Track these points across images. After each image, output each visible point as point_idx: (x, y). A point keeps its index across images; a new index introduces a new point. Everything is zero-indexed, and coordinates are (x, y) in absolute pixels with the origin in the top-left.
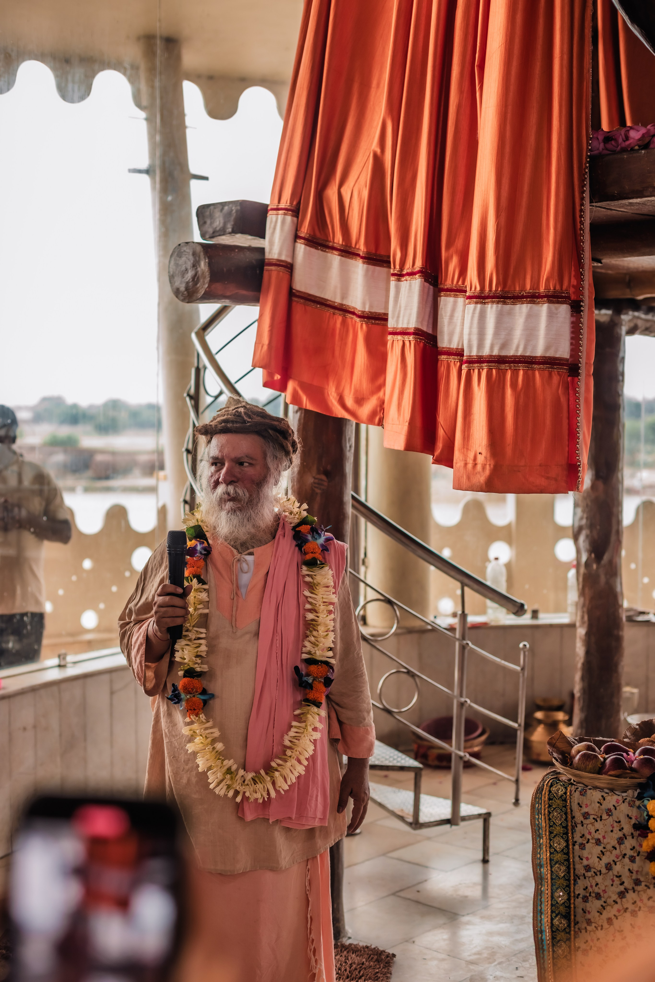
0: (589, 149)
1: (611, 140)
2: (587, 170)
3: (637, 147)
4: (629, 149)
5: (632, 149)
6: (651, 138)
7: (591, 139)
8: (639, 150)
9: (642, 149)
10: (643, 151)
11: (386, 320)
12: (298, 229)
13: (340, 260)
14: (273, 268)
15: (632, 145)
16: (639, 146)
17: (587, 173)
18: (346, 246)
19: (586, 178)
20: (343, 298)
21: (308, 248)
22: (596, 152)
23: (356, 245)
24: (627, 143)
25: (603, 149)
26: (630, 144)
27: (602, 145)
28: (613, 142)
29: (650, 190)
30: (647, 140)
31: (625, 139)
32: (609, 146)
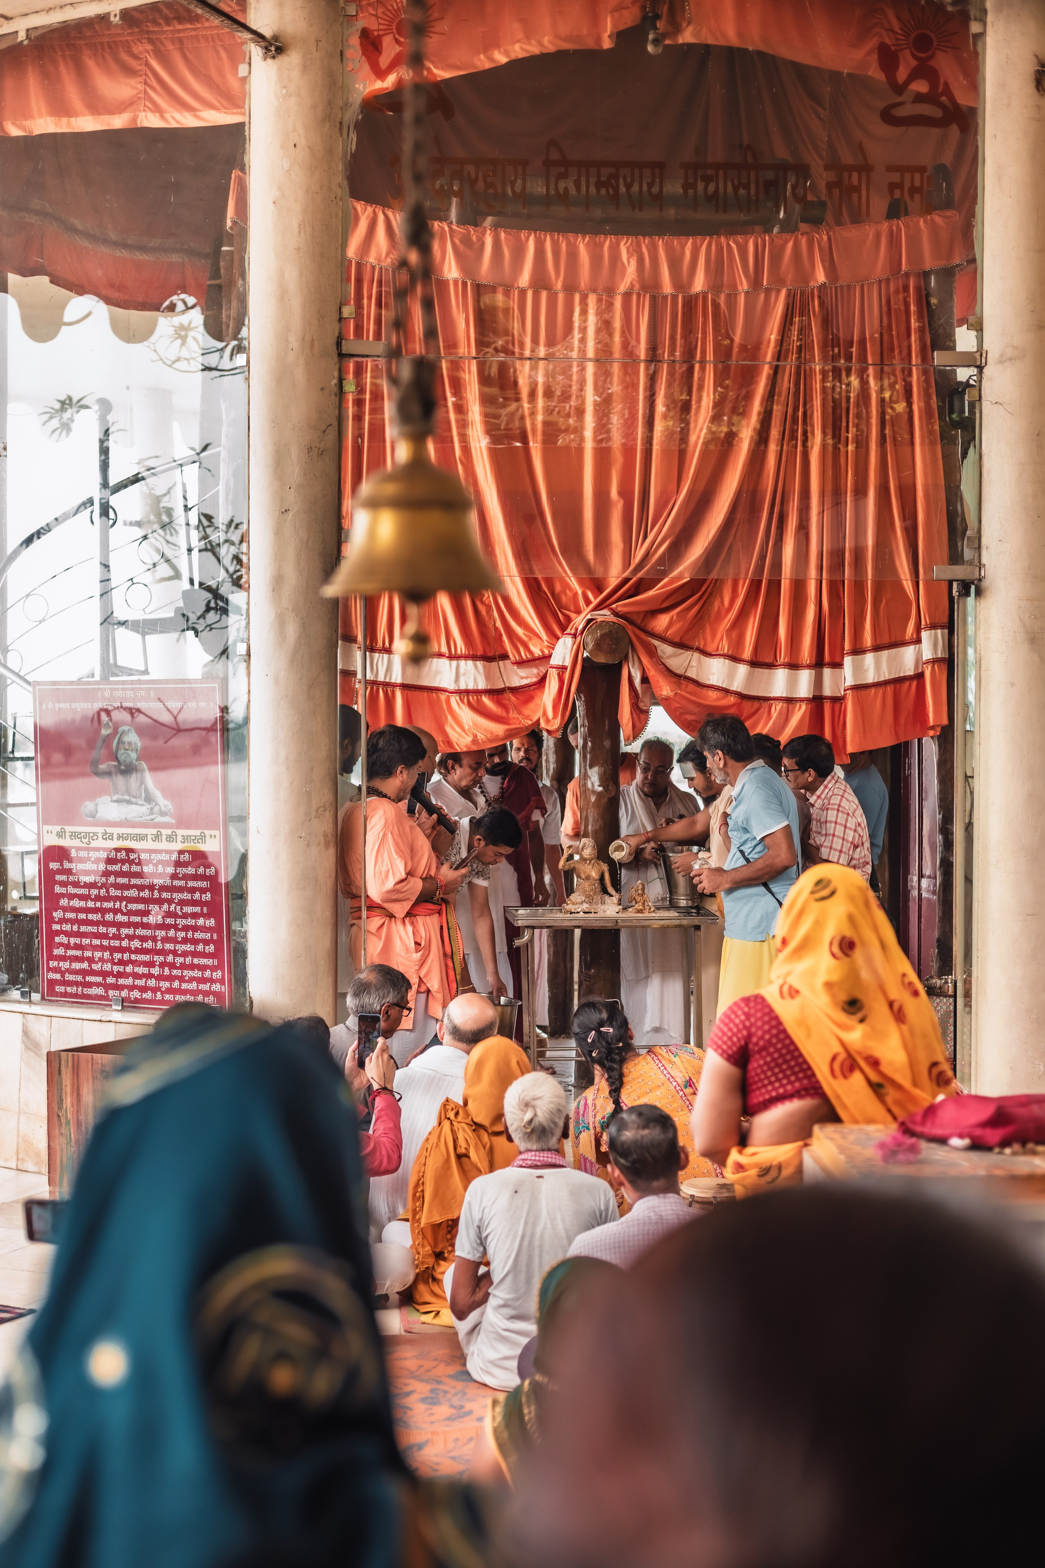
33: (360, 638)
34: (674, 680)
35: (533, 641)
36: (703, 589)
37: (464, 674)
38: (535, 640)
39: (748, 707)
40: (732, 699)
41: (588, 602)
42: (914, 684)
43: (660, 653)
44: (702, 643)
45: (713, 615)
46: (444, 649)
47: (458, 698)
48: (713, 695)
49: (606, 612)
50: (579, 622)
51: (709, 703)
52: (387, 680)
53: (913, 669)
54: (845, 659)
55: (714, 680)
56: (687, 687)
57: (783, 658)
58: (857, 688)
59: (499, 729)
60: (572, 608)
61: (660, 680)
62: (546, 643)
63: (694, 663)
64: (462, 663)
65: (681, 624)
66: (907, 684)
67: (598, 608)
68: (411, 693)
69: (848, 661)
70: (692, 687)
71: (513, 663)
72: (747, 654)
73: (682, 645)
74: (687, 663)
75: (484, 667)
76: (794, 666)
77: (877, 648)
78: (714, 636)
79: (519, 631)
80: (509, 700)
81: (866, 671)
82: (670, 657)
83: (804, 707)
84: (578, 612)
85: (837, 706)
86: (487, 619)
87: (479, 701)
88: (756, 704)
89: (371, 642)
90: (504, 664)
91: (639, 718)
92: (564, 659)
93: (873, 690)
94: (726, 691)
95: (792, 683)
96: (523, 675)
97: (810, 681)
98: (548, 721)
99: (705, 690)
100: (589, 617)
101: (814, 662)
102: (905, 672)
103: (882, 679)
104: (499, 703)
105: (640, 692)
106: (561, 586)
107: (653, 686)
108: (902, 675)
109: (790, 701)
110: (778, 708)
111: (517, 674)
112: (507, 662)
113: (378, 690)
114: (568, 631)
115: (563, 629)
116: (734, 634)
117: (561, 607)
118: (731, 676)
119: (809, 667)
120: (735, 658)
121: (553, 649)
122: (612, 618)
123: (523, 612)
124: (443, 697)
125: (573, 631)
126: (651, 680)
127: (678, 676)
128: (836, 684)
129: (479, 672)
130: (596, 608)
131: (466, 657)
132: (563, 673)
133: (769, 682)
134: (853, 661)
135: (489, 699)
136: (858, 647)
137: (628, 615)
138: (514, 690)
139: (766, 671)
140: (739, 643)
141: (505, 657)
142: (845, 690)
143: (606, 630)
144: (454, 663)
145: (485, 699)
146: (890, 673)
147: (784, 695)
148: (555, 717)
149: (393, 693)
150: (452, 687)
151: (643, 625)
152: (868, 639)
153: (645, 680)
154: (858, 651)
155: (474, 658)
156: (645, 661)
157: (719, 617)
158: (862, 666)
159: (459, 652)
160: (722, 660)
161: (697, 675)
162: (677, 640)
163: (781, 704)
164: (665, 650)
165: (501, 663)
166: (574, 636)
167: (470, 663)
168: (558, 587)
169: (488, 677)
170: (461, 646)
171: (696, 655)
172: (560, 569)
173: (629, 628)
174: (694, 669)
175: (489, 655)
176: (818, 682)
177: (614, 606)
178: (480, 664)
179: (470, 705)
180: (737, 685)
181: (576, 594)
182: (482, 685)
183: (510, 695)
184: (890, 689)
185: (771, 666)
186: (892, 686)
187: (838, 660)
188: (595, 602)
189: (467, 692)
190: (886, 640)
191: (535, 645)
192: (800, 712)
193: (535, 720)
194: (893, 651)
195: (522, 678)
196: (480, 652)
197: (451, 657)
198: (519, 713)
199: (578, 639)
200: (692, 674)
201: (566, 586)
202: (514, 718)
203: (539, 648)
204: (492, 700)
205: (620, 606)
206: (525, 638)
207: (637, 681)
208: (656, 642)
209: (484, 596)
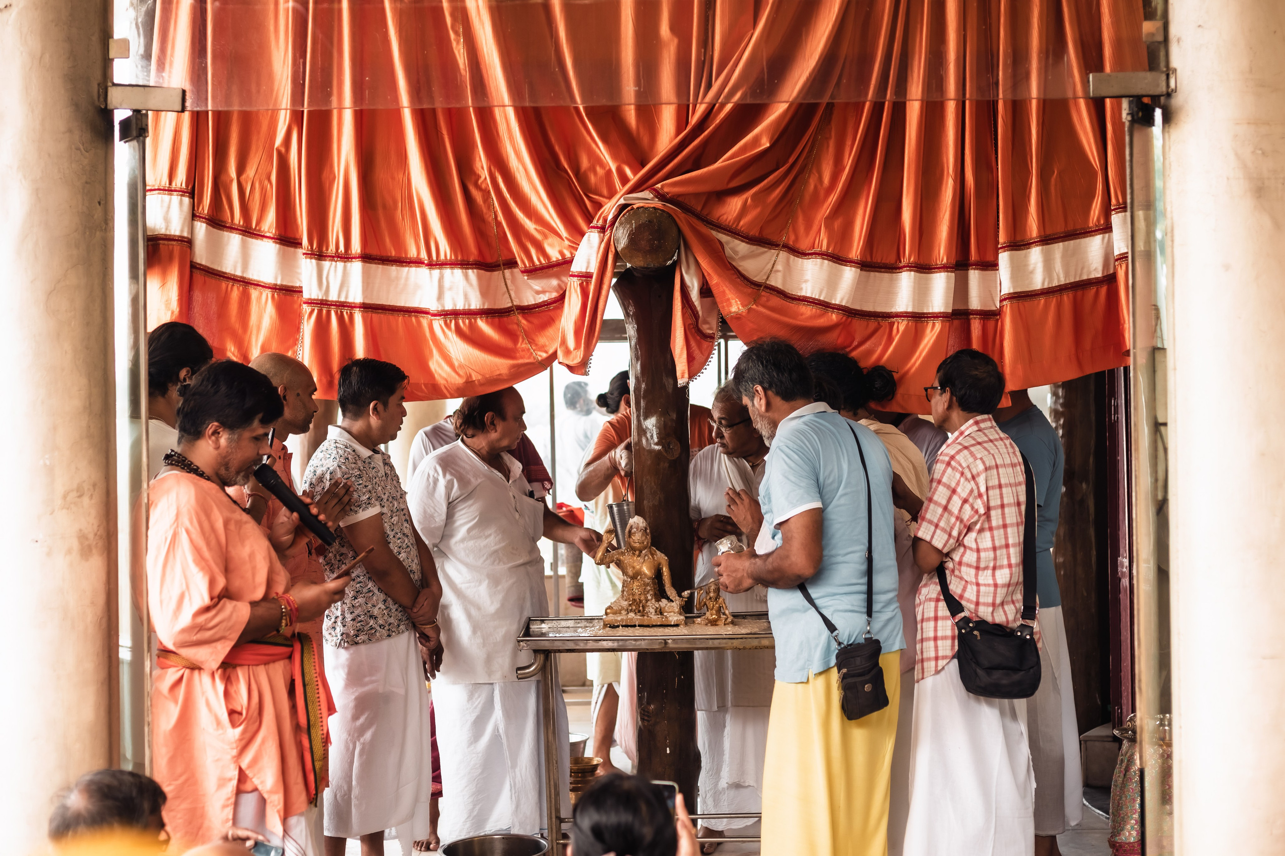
11: (301, 292)
12: (196, 208)
13: (242, 239)
14: (174, 243)
18: (246, 227)
20: (243, 272)
21: (209, 227)
23: (256, 226)
33: (305, 241)
34: (750, 290)
35: (550, 240)
36: (791, 160)
37: (450, 289)
38: (553, 239)
39: (860, 327)
40: (834, 316)
41: (624, 180)
42: (1104, 290)
43: (728, 251)
44: (792, 237)
45: (807, 198)
46: (424, 255)
47: (442, 323)
48: (807, 311)
49: (647, 194)
50: (609, 209)
51: (799, 323)
52: (342, 299)
53: (1100, 268)
54: (1000, 255)
55: (808, 289)
56: (768, 301)
57: (908, 254)
58: (1017, 297)
59: (500, 365)
60: (605, 192)
61: (727, 292)
62: (567, 243)
63: (779, 267)
64: (447, 272)
65: (758, 210)
66: (1093, 291)
67: (637, 188)
68: (376, 317)
69: (1004, 258)
70: (776, 301)
71: (523, 272)
72: (856, 251)
73: (761, 241)
74: (769, 266)
75: (479, 278)
76: (924, 267)
77: (1046, 240)
78: (809, 227)
79: (530, 226)
80: (518, 324)
81: (1032, 272)
82: (744, 258)
83: (938, 326)
84: (612, 194)
85: (991, 324)
86: (485, 210)
87: (473, 327)
88: (873, 324)
89: (320, 246)
90: (512, 274)
91: (699, 346)
92: (588, 263)
93: (1042, 300)
94: (825, 305)
95: (921, 292)
96: (537, 288)
97: (947, 288)
98: (568, 352)
99: (793, 306)
100: (622, 201)
101: (953, 261)
102: (1089, 273)
103: (1055, 283)
104: (503, 329)
105: (699, 308)
106: (589, 160)
107: (718, 300)
108: (1085, 277)
109: (918, 318)
110: (902, 328)
111: (531, 288)
112: (516, 270)
113: (329, 313)
114: (595, 222)
115: (589, 218)
116: (837, 224)
117: (588, 190)
118: (832, 283)
119: (945, 268)
120: (838, 258)
121: (576, 249)
122: (657, 204)
123: (534, 200)
124: (424, 321)
125: (600, 223)
126: (715, 291)
127: (757, 285)
128: (988, 289)
129: (471, 285)
130: (633, 190)
131: (452, 264)
132: (588, 283)
133: (891, 293)
134: (1012, 260)
135: (487, 322)
136: (1018, 238)
137: (680, 199)
138: (525, 310)
139: (886, 276)
140: (843, 236)
141: (512, 263)
142: (1001, 301)
143: (644, 219)
144: (436, 272)
145: (482, 324)
146: (1067, 274)
147: (910, 310)
148: (577, 346)
149: (351, 317)
150: (434, 307)
151: (705, 212)
152: (1033, 227)
153: (706, 291)
154: (1018, 244)
155: (464, 264)
156: (704, 264)
157: (816, 201)
158: (1026, 265)
159: (442, 257)
160: (819, 261)
161: (784, 281)
162: (754, 232)
163: (905, 322)
164: (737, 248)
165: (507, 272)
166: (602, 229)
167: (458, 272)
168: (585, 163)
169: (485, 292)
170: (445, 249)
171: (783, 255)
172: (588, 138)
173: (681, 218)
174: (780, 275)
175: (489, 260)
176: (961, 290)
177: (659, 186)
178: (472, 274)
179: (459, 332)
180: (842, 296)
181: (610, 171)
182: (476, 303)
183: (520, 318)
184: (1067, 298)
185: (893, 268)
186: (1071, 294)
187: (989, 258)
188: (633, 178)
189: (455, 314)
190: (1060, 228)
191: (551, 245)
192: (932, 333)
193: (551, 351)
194: (1072, 243)
195: (538, 293)
196: (473, 257)
197: (431, 265)
198: (532, 341)
199: (608, 233)
200: (776, 281)
201: (597, 161)
202: (523, 350)
203: (558, 248)
204: (492, 325)
205: (667, 186)
206: (538, 236)
207: (694, 294)
208: (724, 238)
209: (479, 177)
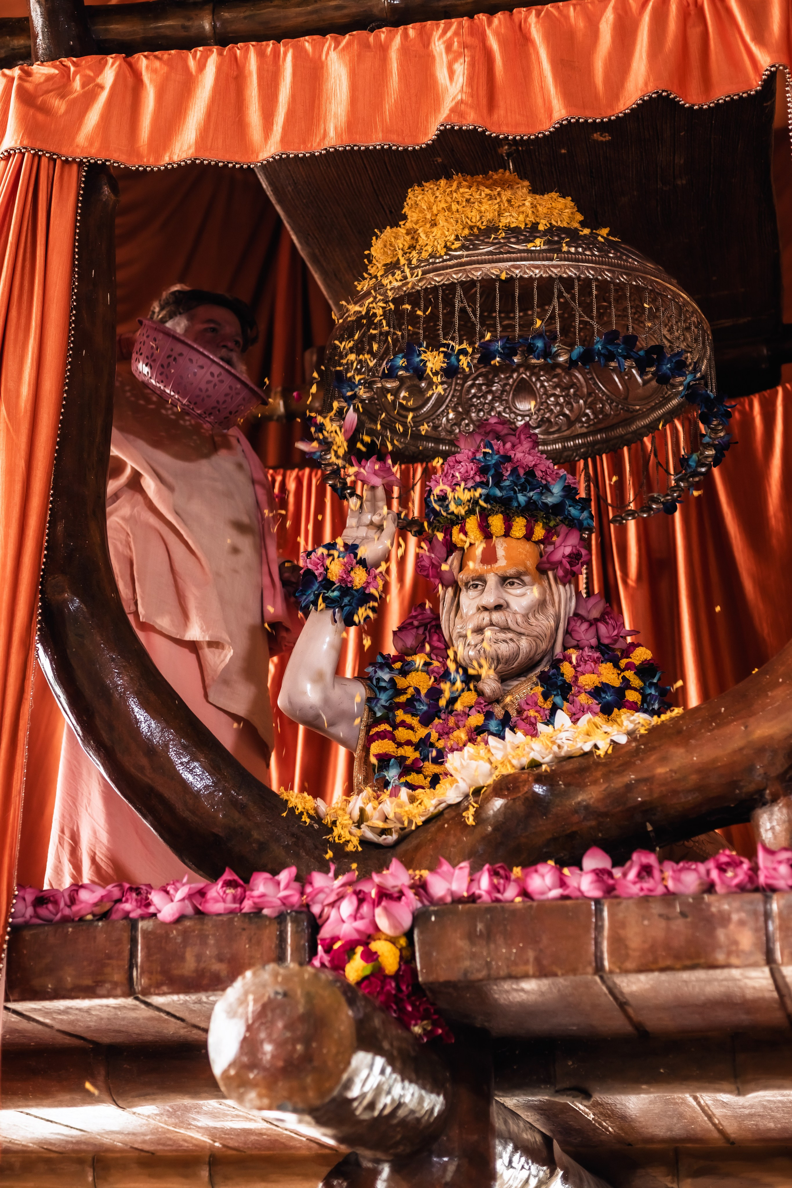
0: (12, 913)
1: (47, 903)
2: (5, 946)
3: (89, 917)
4: (77, 919)
5: (81, 919)
6: (112, 904)
7: (16, 897)
8: (91, 921)
9: (99, 920)
10: (100, 924)
15: (83, 912)
16: (94, 915)
17: (4, 950)
19: (2, 959)
22: (20, 920)
24: (75, 908)
25: (31, 917)
26: (79, 910)
27: (30, 911)
28: (50, 907)
29: (108, 986)
30: (107, 906)
31: (68, 902)
32: (43, 912)
